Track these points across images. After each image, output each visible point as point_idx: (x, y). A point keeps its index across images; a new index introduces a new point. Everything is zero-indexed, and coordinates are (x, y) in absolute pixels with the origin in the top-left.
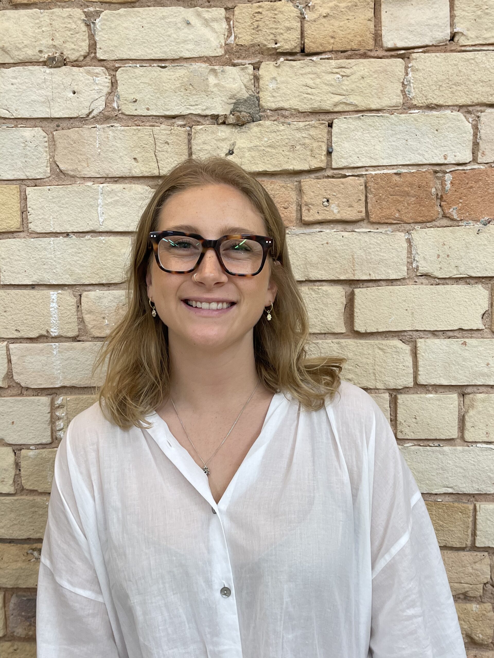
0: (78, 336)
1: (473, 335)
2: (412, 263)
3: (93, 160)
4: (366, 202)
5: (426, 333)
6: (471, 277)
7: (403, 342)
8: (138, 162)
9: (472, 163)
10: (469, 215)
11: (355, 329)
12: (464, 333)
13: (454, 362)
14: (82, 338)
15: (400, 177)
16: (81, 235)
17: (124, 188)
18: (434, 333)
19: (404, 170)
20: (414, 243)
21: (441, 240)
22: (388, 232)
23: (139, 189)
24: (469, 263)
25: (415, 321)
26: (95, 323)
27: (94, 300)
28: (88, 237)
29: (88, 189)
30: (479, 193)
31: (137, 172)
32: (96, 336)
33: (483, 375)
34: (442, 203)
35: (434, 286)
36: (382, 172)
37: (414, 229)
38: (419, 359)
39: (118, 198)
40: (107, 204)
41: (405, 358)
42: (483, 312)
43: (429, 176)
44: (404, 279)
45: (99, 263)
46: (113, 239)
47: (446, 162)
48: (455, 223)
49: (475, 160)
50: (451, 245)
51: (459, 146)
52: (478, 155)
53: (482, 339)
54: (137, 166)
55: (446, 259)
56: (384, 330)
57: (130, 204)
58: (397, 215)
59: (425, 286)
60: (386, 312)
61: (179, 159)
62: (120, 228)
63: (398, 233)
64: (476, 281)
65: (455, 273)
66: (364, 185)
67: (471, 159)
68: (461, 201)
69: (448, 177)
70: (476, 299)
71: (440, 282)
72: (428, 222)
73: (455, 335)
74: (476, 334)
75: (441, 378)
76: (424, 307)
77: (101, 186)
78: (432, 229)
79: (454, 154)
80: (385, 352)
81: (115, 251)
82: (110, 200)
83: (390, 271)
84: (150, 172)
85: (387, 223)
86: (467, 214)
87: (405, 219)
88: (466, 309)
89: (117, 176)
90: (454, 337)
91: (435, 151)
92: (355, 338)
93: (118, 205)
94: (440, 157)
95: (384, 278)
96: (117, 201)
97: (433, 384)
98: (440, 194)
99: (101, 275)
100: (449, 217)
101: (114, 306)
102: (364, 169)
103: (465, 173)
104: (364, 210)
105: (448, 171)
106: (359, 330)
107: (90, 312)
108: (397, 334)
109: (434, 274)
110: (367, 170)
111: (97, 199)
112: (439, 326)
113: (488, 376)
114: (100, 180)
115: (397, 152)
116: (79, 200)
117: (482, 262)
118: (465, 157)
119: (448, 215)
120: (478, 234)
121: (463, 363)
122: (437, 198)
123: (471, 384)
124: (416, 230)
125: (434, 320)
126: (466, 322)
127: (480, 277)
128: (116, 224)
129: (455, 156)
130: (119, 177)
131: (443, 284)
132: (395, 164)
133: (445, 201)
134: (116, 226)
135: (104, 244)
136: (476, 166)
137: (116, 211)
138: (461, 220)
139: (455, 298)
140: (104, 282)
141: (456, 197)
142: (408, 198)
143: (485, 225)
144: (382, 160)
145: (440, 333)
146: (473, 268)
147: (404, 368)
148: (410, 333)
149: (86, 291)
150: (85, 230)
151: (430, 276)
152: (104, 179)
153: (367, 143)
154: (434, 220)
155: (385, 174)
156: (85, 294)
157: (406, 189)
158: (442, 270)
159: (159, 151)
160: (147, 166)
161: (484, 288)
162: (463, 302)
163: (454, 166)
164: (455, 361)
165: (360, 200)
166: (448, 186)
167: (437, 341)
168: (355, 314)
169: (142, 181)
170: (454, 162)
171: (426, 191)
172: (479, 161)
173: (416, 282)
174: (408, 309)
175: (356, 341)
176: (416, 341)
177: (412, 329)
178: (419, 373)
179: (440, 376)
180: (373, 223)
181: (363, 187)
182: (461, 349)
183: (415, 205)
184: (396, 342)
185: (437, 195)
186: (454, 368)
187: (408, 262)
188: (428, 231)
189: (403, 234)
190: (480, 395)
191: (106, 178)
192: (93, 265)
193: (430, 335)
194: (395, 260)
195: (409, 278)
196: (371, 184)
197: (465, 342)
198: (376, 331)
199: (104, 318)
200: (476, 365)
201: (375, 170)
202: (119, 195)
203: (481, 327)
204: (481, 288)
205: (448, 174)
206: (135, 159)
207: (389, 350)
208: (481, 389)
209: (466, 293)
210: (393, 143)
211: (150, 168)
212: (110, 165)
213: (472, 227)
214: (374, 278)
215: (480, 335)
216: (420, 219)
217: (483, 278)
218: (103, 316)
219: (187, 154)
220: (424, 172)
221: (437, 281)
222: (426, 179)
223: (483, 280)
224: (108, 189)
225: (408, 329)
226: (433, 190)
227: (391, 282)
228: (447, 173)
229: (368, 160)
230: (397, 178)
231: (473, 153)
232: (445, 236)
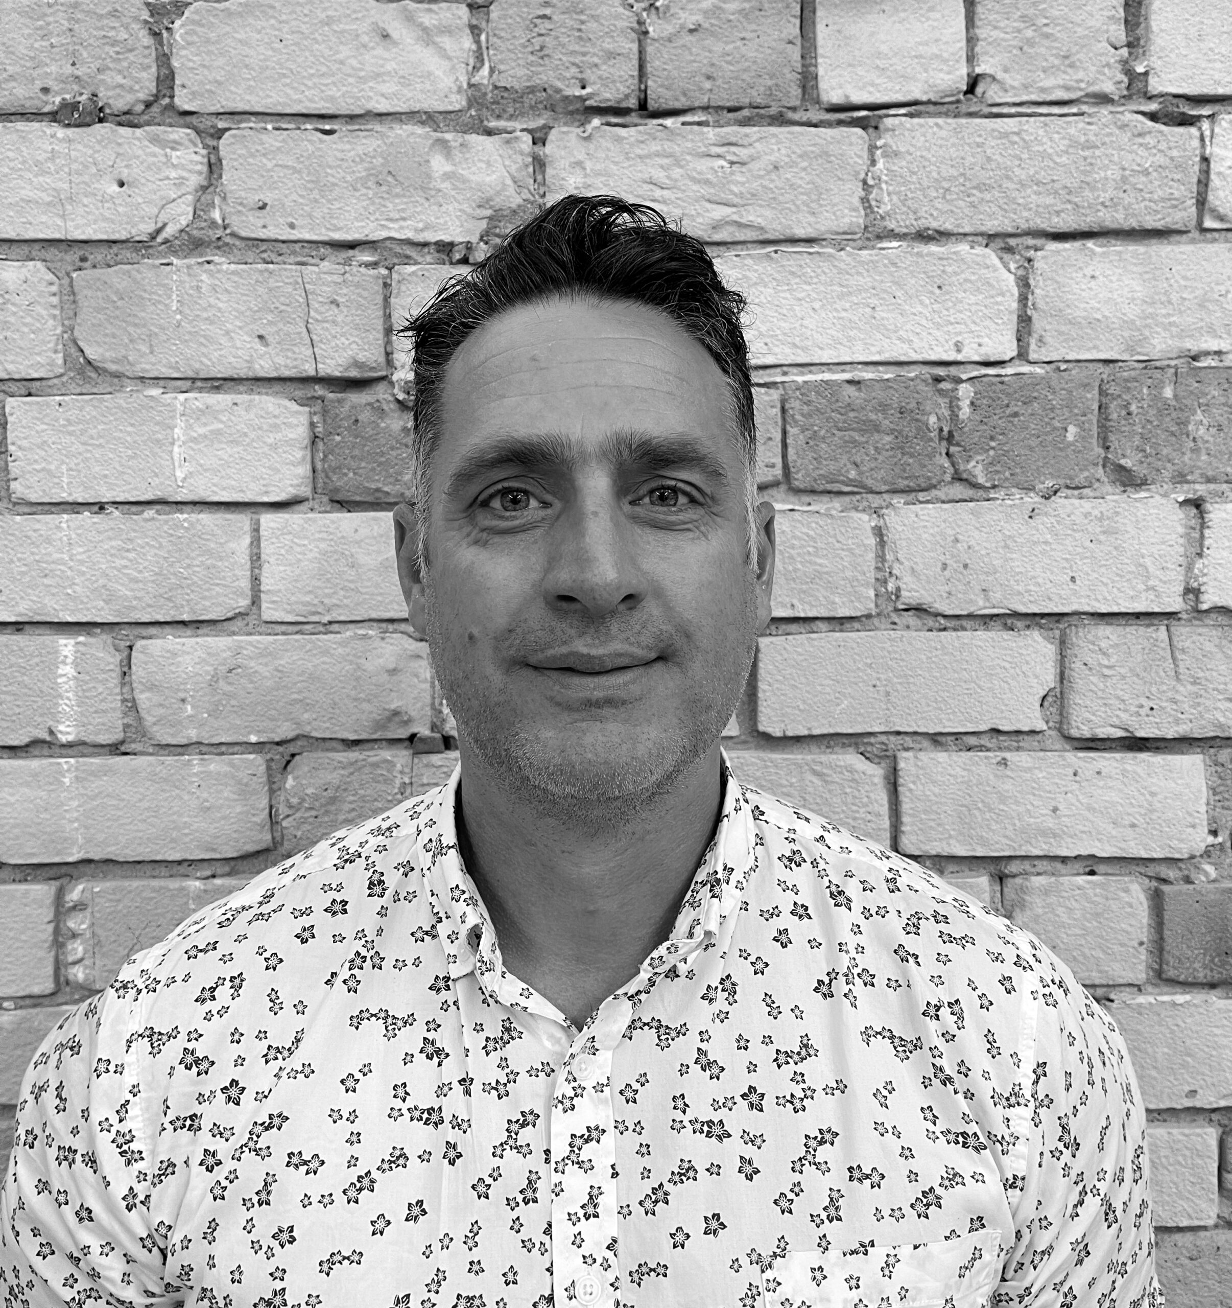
0: (122, 742)
1: (1021, 744)
2: (886, 582)
3: (165, 337)
4: (785, 445)
5: (919, 738)
6: (1016, 615)
7: (867, 758)
8: (267, 345)
9: (1017, 362)
10: (1012, 475)
11: (761, 728)
12: (1001, 738)
13: (980, 805)
14: (133, 746)
15: (860, 390)
16: (134, 509)
17: (235, 404)
18: (936, 739)
19: (868, 374)
20: (889, 537)
21: (950, 532)
22: (834, 512)
23: (270, 405)
24: (1012, 582)
25: (895, 712)
26: (162, 711)
27: (160, 659)
28: (150, 513)
29: (152, 404)
30: (1033, 426)
31: (264, 367)
32: (164, 742)
33: (1045, 833)
34: (953, 449)
35: (935, 633)
36: (819, 377)
37: (888, 506)
38: (902, 798)
39: (221, 426)
40: (194, 440)
41: (872, 795)
42: (1043, 693)
43: (922, 387)
44: (869, 616)
45: (174, 574)
46: (206, 518)
47: (960, 358)
48: (981, 493)
49: (1022, 355)
50: (973, 543)
51: (988, 323)
52: (1028, 344)
53: (1042, 754)
54: (266, 353)
55: (961, 573)
56: (825, 731)
57: (248, 440)
58: (853, 474)
59: (914, 634)
60: (828, 690)
61: (362, 338)
62: (224, 493)
63: (855, 515)
64: (1028, 623)
65: (981, 603)
66: (779, 406)
67: (1015, 353)
68: (993, 444)
69: (965, 391)
70: (1027, 663)
71: (948, 625)
72: (922, 490)
73: (982, 742)
74: (1027, 742)
75: (952, 842)
76: (912, 680)
77: (182, 397)
78: (930, 506)
79: (976, 340)
80: (826, 782)
81: (212, 545)
82: (202, 431)
83: (837, 600)
84: (295, 367)
85: (829, 492)
86: (1007, 474)
87: (869, 482)
88: (1006, 686)
89: (219, 376)
90: (981, 748)
91: (937, 333)
92: (758, 747)
93: (221, 442)
94: (947, 347)
95: (824, 613)
96: (218, 432)
97: (934, 853)
98: (946, 429)
99: (179, 601)
100: (966, 480)
101: (207, 673)
102: (778, 370)
103: (1002, 383)
104: (778, 461)
105: (964, 377)
106: (769, 730)
107: (152, 687)
108: (853, 740)
109: (936, 605)
110: (785, 374)
111: (172, 428)
112: (947, 724)
113: (1055, 836)
114: (179, 383)
115: (851, 333)
116: (130, 429)
117: (1040, 580)
118: (1000, 349)
119: (965, 476)
120: (1030, 517)
121: (1002, 807)
122: (941, 439)
123: (1018, 853)
124: (895, 508)
125: (935, 709)
126: (1006, 714)
127: (1035, 615)
128: (215, 485)
129: (980, 345)
130: (225, 379)
131: (955, 630)
132: (848, 359)
133: (958, 445)
134: (215, 489)
135: (187, 529)
136: (1026, 369)
137: (216, 456)
138: (994, 487)
139: (981, 661)
140: (185, 617)
141: (980, 437)
142: (876, 436)
143: (1046, 498)
144: (820, 352)
145: (949, 738)
146: (1019, 593)
147: (869, 817)
148: (883, 738)
149: (143, 638)
150: (142, 499)
151: (925, 610)
152: (189, 383)
153: (785, 312)
154: (935, 487)
155: (826, 382)
156: (140, 644)
157: (873, 416)
158: (953, 598)
159: (317, 320)
160: (290, 354)
161: (1044, 638)
162: (999, 670)
163: (978, 367)
164: (983, 801)
165: (770, 439)
166: (965, 411)
167: (942, 756)
168: (760, 695)
169: (277, 387)
170: (976, 358)
171: (917, 420)
172: (1033, 356)
173: (895, 624)
174: (878, 683)
175: (762, 754)
176: (895, 757)
177: (887, 729)
178: (903, 829)
179: (950, 837)
180: (798, 491)
181: (777, 411)
182: (996, 776)
183: (891, 453)
184: (852, 759)
185: (941, 430)
186: (980, 819)
187: (877, 579)
188: (922, 509)
189: (865, 517)
190: (1040, 878)
191: (194, 380)
192: (160, 578)
193: (926, 743)
194: (848, 574)
195: (878, 615)
196: (794, 405)
197: (1004, 759)
198: (805, 732)
199: (183, 700)
200: (1028, 810)
201: (802, 374)
202: (224, 419)
203: (1041, 725)
204: (1040, 639)
205: (964, 385)
206: (261, 337)
207: (836, 778)
208: (1042, 866)
209: (1006, 649)
210: (844, 314)
211: (296, 359)
212: (204, 350)
213: (1017, 502)
214: (802, 615)
215: (1036, 744)
216: (902, 484)
217: (1043, 615)
218: (182, 695)
219: (380, 328)
220: (912, 380)
221: (942, 621)
222: (916, 395)
223: (1043, 621)
224: (197, 403)
225: (877, 729)
226: (933, 419)
227: (840, 622)
228: (962, 381)
229: (787, 350)
230: (851, 390)
231: (1019, 340)
232: (960, 523)
